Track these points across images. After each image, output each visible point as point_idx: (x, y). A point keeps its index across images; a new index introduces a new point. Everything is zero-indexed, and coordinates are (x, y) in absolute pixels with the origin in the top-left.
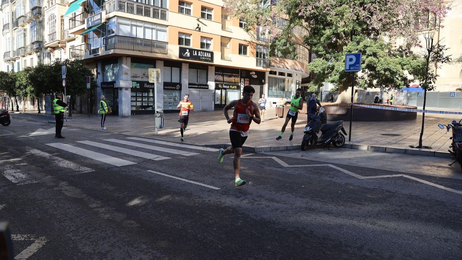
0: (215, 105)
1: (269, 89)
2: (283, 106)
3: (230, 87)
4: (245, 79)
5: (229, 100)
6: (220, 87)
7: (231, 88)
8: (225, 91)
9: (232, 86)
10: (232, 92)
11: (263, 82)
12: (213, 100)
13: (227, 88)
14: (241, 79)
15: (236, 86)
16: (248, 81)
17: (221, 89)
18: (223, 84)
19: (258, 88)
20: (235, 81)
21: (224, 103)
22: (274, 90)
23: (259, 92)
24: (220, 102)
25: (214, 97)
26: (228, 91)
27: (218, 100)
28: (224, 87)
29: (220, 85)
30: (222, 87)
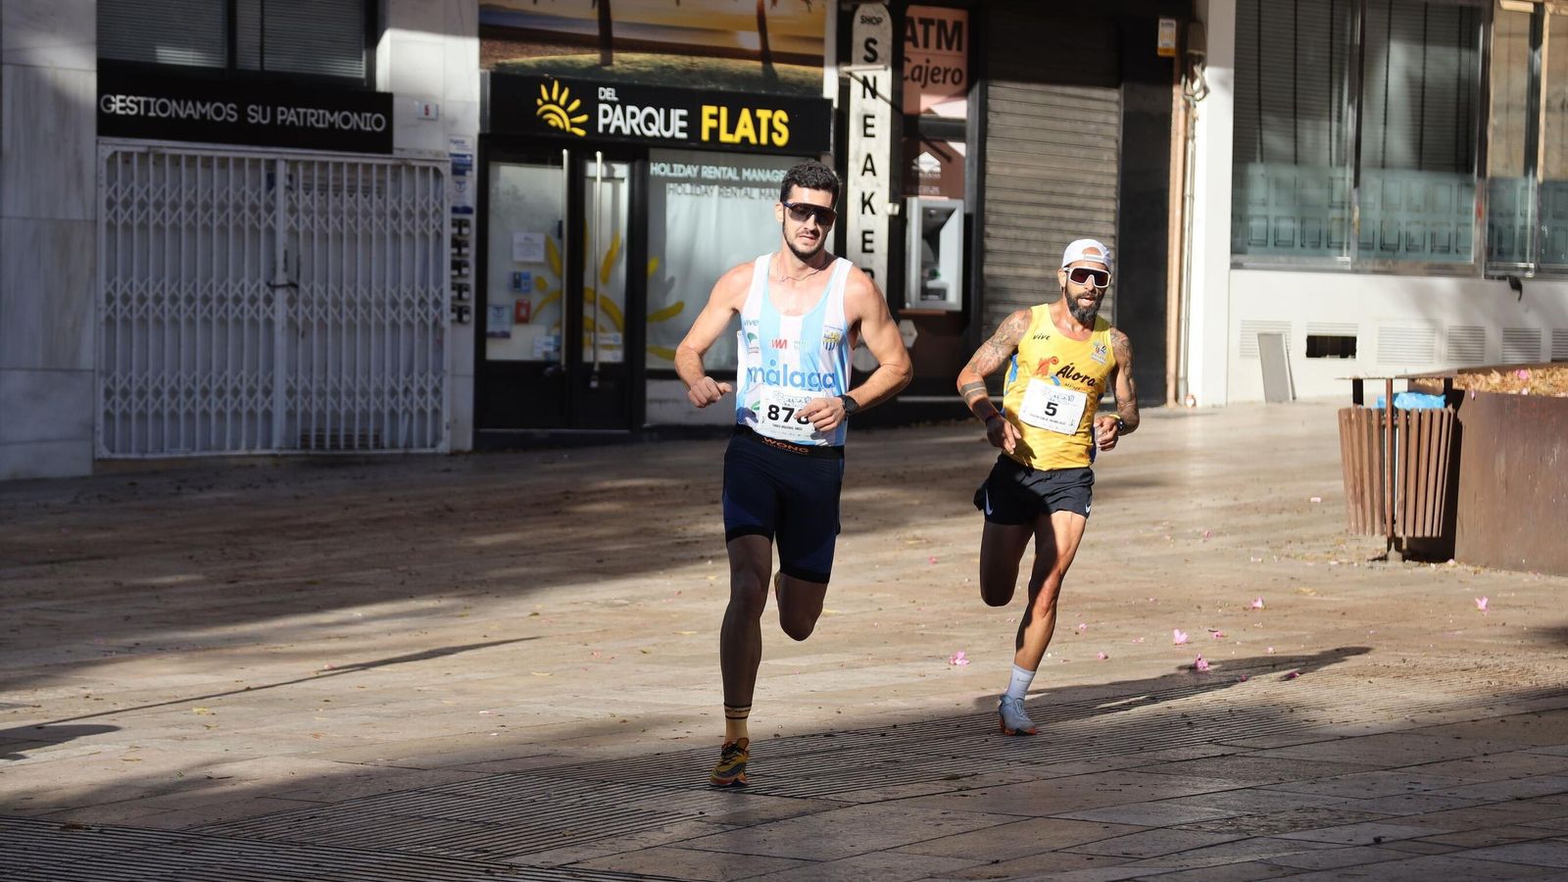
0: (492, 379)
1: (1244, 154)
2: (1454, 397)
3: (693, 122)
4: (915, 12)
5: (678, 308)
6: (558, 119)
7: (715, 148)
8: (623, 179)
9: (724, 111)
10: (720, 193)
11: (1170, 54)
12: (460, 304)
13: (658, 134)
14: (855, 8)
15: (781, 115)
16: (949, 47)
17: (565, 152)
18: (601, 89)
19: (1099, 138)
20: (770, 35)
21: (609, 347)
22: (1331, 159)
23: (1115, 196)
24: (558, 339)
25: (466, 265)
26: (670, 174)
27: (523, 312)
28: (615, 123)
29: (550, 93)
30: (583, 118)
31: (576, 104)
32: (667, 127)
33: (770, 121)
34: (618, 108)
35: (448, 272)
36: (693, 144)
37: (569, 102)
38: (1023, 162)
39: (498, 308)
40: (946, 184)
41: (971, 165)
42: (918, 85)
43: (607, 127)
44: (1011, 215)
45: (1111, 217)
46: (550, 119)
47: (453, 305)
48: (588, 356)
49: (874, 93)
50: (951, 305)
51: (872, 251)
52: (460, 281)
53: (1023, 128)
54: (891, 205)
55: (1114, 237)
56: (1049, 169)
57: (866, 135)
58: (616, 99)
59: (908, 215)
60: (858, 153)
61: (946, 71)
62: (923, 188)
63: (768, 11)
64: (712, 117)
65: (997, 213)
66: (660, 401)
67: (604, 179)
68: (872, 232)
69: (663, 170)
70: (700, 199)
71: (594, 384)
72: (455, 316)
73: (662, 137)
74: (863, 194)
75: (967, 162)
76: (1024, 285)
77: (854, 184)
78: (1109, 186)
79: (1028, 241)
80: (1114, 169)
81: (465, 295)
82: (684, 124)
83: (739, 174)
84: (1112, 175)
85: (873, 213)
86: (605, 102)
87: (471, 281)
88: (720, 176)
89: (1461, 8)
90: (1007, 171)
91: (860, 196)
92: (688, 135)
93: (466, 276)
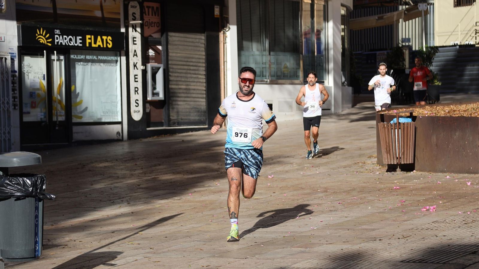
0: (25, 127)
1: (240, 48)
3: (84, 41)
4: (146, 4)
5: (81, 102)
6: (43, 40)
7: (90, 50)
8: (62, 60)
9: (93, 37)
10: (92, 65)
11: (218, 17)
12: (15, 103)
13: (73, 45)
14: (129, 3)
15: (110, 38)
16: (155, 15)
17: (45, 51)
18: (55, 30)
19: (199, 44)
20: (104, 12)
21: (61, 116)
22: (261, 49)
23: (204, 62)
24: (45, 113)
25: (16, 90)
26: (77, 58)
27: (34, 105)
28: (60, 41)
29: (40, 32)
30: (50, 40)
31: (48, 35)
32: (76, 43)
33: (106, 40)
34: (61, 36)
35: (11, 93)
36: (84, 48)
37: (46, 35)
38: (178, 52)
39: (26, 104)
40: (157, 59)
41: (164, 53)
42: (147, 27)
43: (58, 42)
44: (176, 69)
45: (204, 69)
46: (40, 40)
47: (13, 104)
48: (55, 119)
49: (136, 31)
50: (161, 98)
51: (137, 81)
52: (14, 95)
53: (178, 41)
54: (142, 66)
55: (205, 75)
56: (186, 54)
57: (134, 44)
58: (60, 33)
59: (147, 70)
60: (132, 50)
61: (155, 23)
62: (151, 61)
63: (103, 4)
64: (89, 39)
65: (172, 68)
66: (77, 133)
67: (57, 60)
68: (137, 75)
69: (74, 57)
70: (86, 66)
71: (57, 128)
72: (13, 107)
73: (74, 45)
74: (134, 63)
75: (162, 52)
76: (181, 91)
77: (131, 60)
78: (202, 59)
79: (181, 77)
80: (204, 53)
81: (16, 100)
82: (81, 41)
83: (97, 57)
84: (204, 55)
85: (137, 69)
86: (57, 34)
87: (17, 95)
88: (91, 58)
89: (293, 2)
90: (174, 54)
91: (133, 63)
92: (82, 45)
93: (16, 93)
